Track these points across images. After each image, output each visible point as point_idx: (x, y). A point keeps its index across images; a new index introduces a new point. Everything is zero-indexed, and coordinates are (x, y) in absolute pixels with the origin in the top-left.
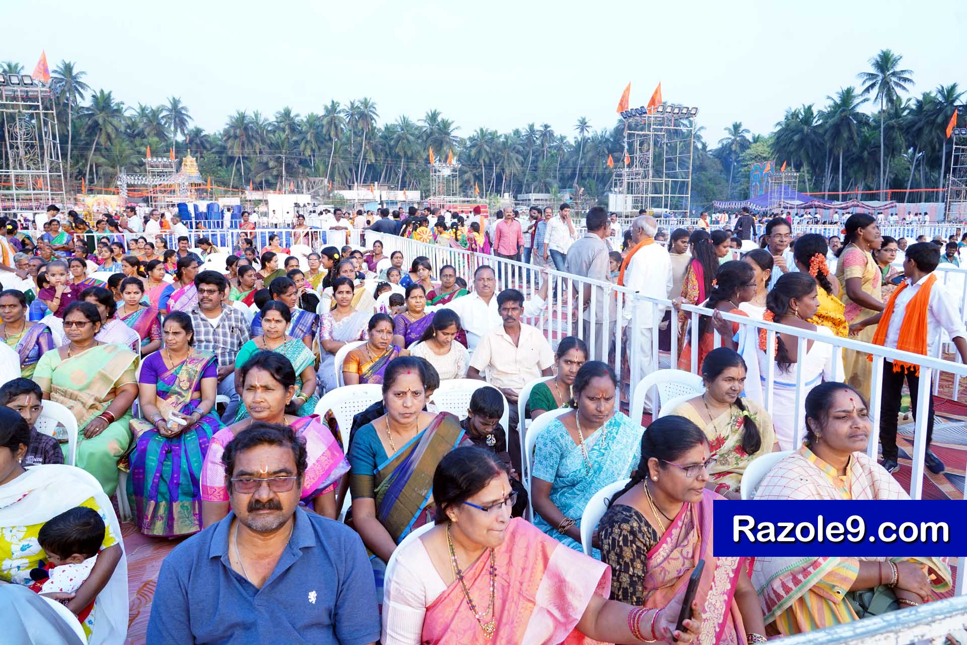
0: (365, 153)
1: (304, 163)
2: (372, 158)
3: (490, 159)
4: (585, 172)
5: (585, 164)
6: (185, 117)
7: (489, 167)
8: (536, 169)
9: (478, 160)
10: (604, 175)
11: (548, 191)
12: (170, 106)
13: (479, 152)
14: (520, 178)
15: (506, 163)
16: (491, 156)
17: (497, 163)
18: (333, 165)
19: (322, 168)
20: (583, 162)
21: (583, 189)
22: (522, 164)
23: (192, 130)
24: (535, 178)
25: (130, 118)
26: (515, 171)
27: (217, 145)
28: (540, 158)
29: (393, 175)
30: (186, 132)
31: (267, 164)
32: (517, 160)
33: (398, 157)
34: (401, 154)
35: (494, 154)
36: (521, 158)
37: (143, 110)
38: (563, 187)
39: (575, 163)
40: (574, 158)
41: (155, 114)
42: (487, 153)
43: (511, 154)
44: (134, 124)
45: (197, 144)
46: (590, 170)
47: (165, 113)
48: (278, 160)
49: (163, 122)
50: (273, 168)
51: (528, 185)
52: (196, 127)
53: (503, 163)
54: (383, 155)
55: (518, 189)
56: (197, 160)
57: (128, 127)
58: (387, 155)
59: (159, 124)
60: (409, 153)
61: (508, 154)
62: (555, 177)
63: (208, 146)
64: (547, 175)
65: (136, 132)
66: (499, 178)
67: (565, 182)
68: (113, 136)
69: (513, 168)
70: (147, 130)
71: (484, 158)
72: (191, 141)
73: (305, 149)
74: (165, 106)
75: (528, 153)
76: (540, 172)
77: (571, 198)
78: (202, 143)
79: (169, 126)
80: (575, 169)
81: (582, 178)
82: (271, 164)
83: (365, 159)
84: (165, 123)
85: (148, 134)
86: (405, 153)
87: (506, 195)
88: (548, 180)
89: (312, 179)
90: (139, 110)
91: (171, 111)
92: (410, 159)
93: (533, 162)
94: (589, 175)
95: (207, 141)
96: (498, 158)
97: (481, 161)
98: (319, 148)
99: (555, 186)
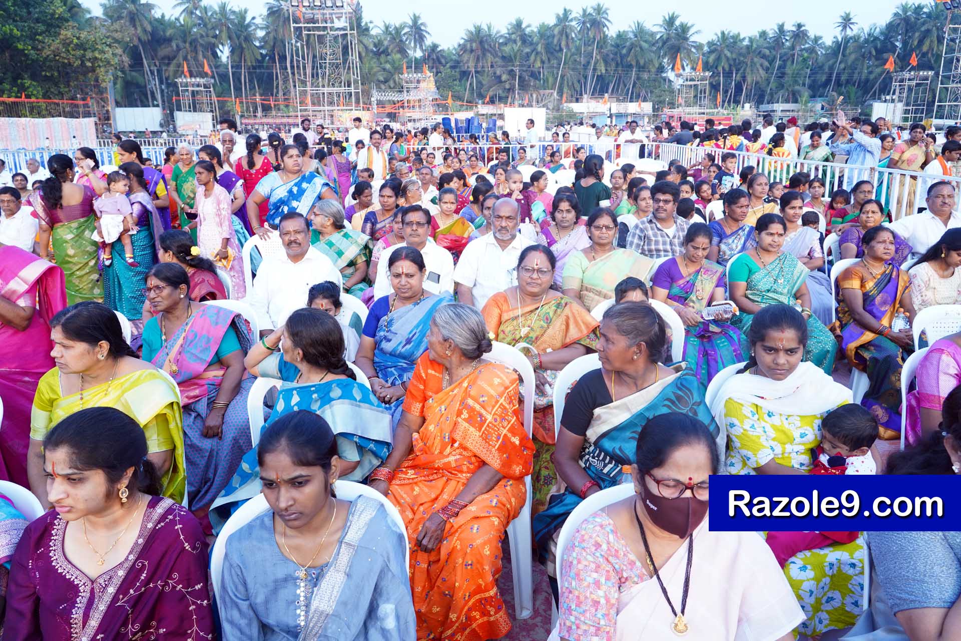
0: (595, 64)
1: (535, 75)
2: (602, 69)
3: (730, 65)
4: (843, 78)
5: (844, 69)
6: (424, 33)
7: (728, 75)
8: (782, 75)
9: (716, 68)
10: (867, 80)
11: (796, 101)
12: (411, 23)
13: (718, 59)
14: (763, 85)
15: (748, 70)
16: (732, 63)
17: (738, 70)
18: (562, 77)
19: (551, 80)
20: (842, 66)
21: (842, 97)
22: (767, 70)
24: (781, 86)
26: (760, 80)
28: (789, 63)
29: (621, 85)
31: (500, 77)
32: (761, 65)
33: (630, 66)
34: (634, 63)
35: (735, 60)
36: (766, 64)
38: (813, 96)
39: (831, 68)
40: (831, 62)
41: (398, 31)
42: (728, 59)
43: (756, 60)
46: (851, 75)
47: (406, 30)
48: (511, 73)
50: (505, 82)
51: (771, 95)
53: (745, 70)
54: (614, 65)
55: (759, 98)
57: (375, 45)
58: (617, 65)
60: (642, 62)
61: (752, 59)
62: (804, 85)
64: (796, 82)
65: (381, 50)
66: (739, 88)
67: (816, 91)
68: (364, 55)
69: (756, 75)
71: (724, 64)
73: (535, 60)
75: (775, 58)
76: (787, 79)
77: (822, 108)
80: (831, 75)
81: (838, 83)
82: (504, 77)
83: (595, 69)
86: (638, 62)
87: (747, 106)
88: (797, 88)
89: (542, 92)
91: (411, 27)
92: (642, 68)
93: (780, 67)
94: (848, 82)
96: (739, 64)
97: (720, 69)
98: (549, 60)
99: (806, 94)
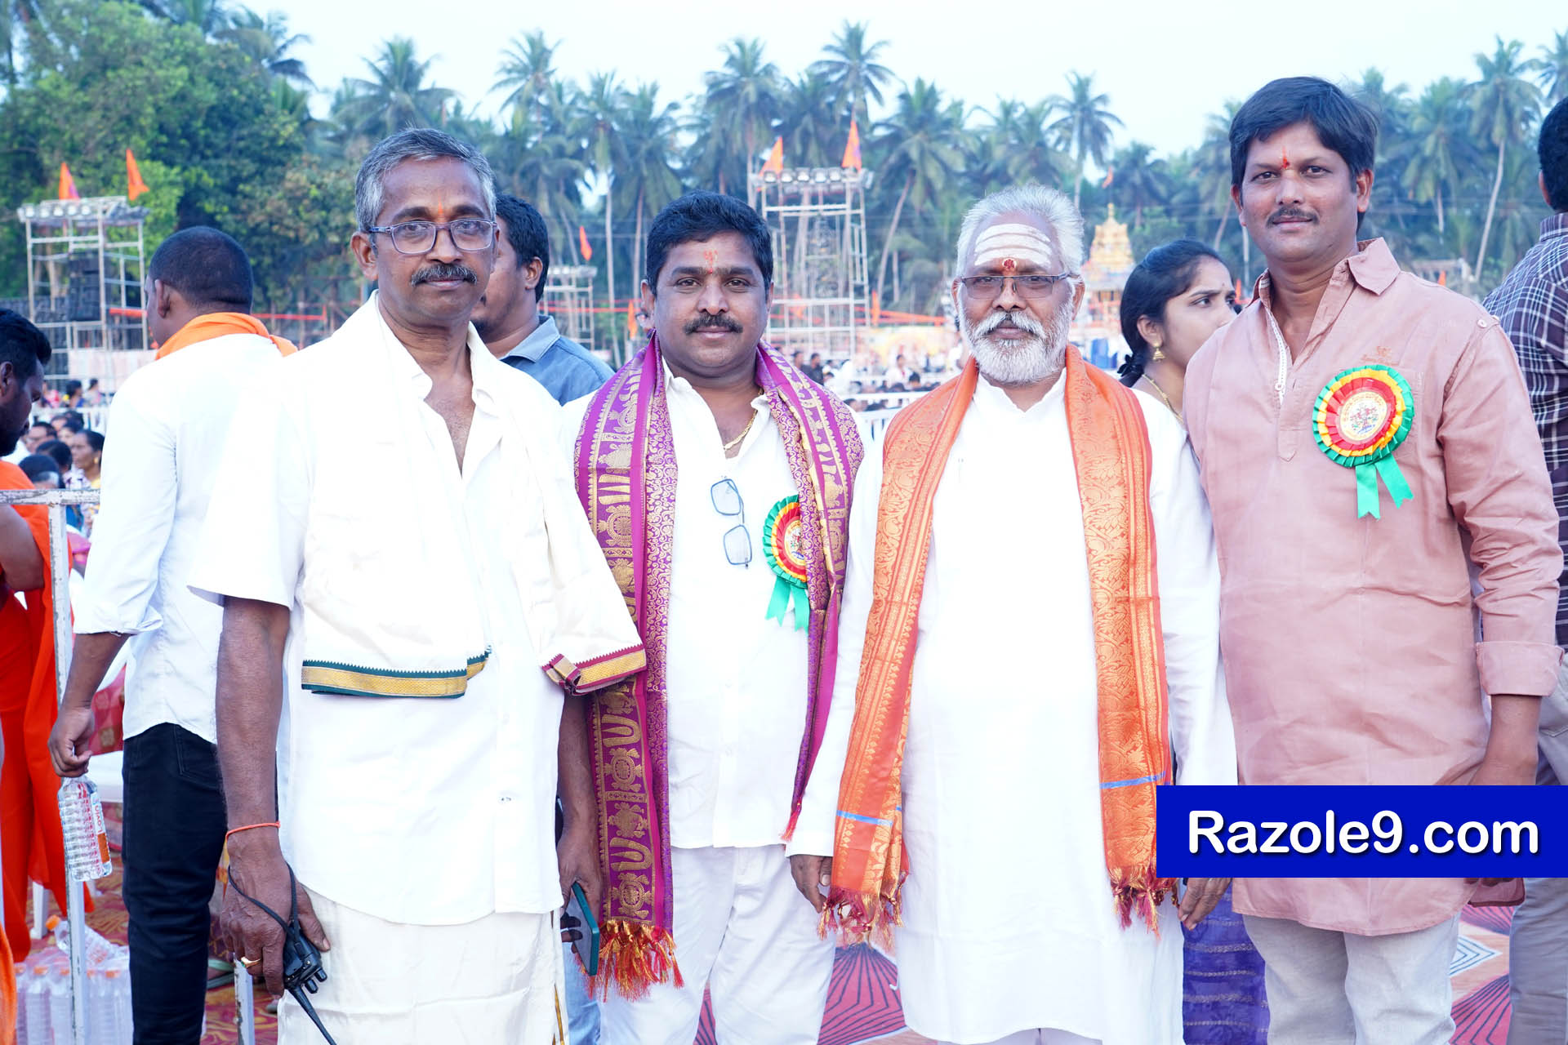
6: (1106, 121)
12: (1070, 96)
23: (1126, 152)
25: (976, 135)
27: (1185, 186)
30: (1109, 155)
37: (1008, 110)
41: (1033, 120)
44: (986, 149)
45: (1134, 186)
47: (1056, 116)
49: (1051, 139)
52: (1134, 144)
56: (1131, 228)
57: (971, 158)
59: (1042, 145)
63: (1162, 189)
65: (990, 169)
68: (939, 185)
70: (1016, 160)
72: (1120, 181)
74: (1060, 98)
78: (1146, 182)
79: (1067, 150)
84: (1059, 141)
85: (1017, 173)
90: (999, 114)
91: (1073, 107)
95: (1161, 177)
